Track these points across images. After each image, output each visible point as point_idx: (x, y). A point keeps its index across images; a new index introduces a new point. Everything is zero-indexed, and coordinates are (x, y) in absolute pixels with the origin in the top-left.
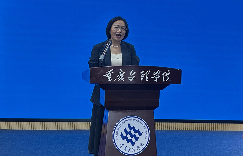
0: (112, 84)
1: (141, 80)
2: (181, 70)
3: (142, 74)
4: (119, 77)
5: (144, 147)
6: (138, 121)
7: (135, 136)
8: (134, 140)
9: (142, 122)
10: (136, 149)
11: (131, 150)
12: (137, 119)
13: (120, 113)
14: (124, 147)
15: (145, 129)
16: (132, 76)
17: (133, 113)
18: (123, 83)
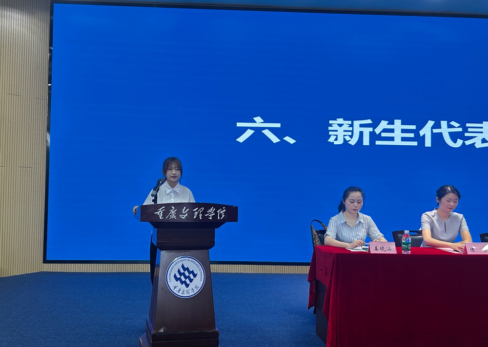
0: (163, 222)
1: (195, 217)
2: (237, 207)
3: (195, 212)
4: (171, 214)
5: (199, 289)
6: (193, 261)
7: (189, 277)
8: (188, 281)
9: (197, 263)
10: (190, 291)
11: (185, 292)
12: (191, 259)
13: (173, 253)
14: (177, 289)
15: (200, 269)
16: (185, 214)
17: (187, 253)
18: (175, 221)
